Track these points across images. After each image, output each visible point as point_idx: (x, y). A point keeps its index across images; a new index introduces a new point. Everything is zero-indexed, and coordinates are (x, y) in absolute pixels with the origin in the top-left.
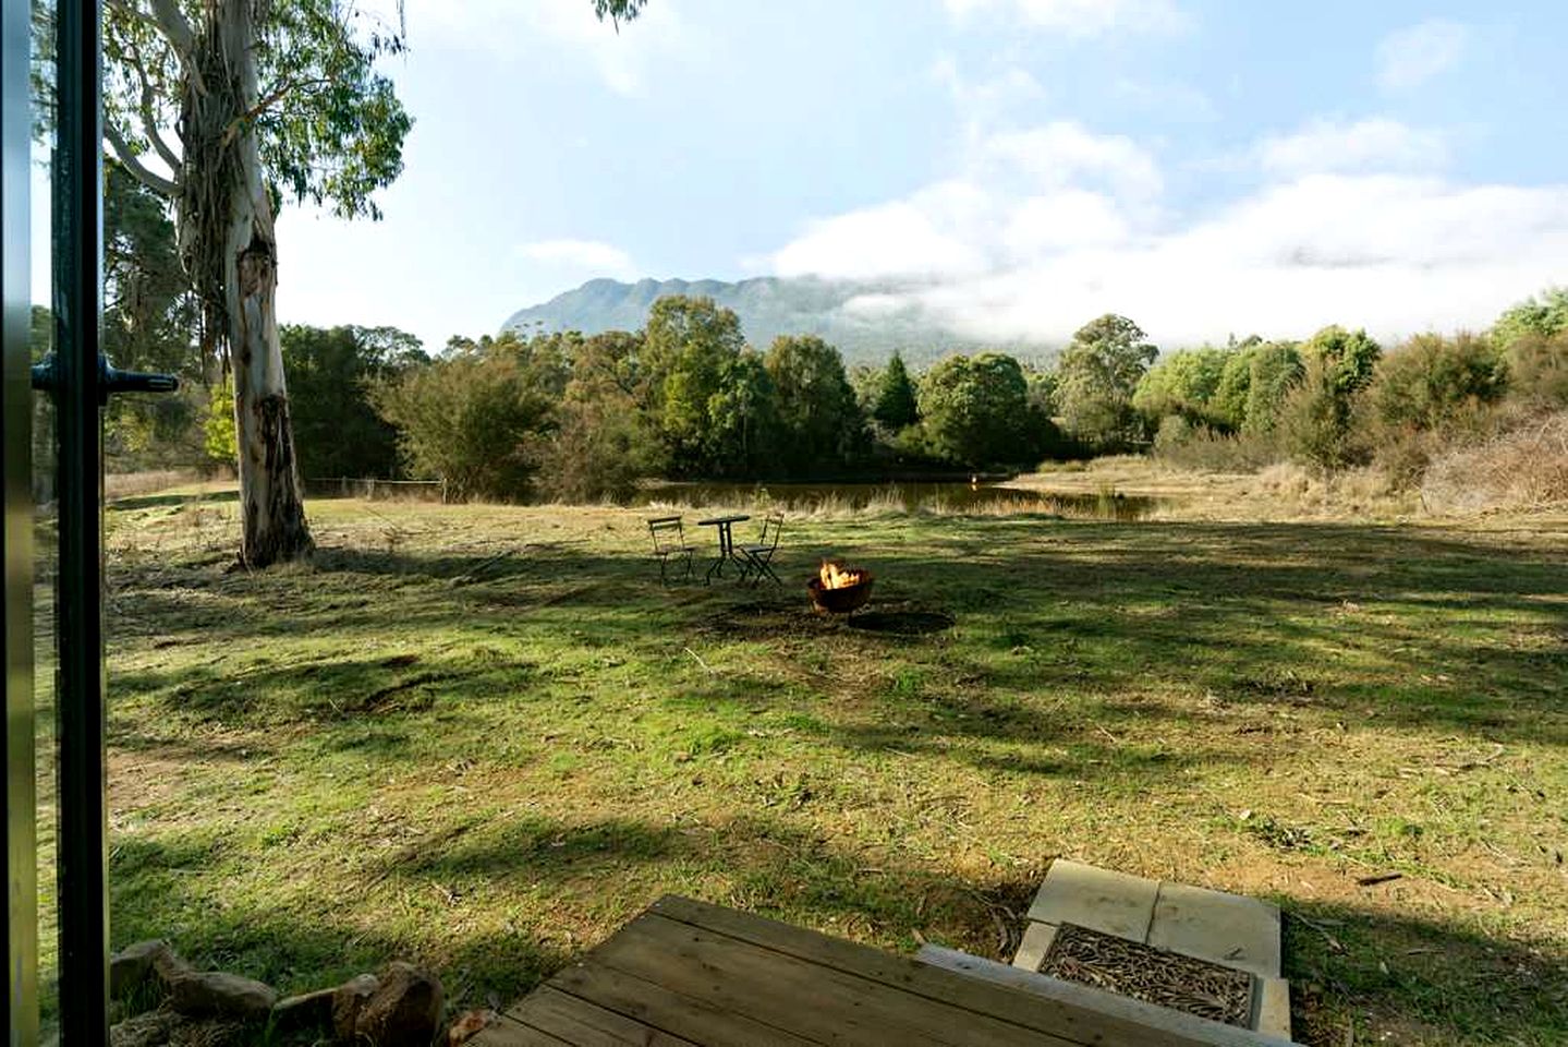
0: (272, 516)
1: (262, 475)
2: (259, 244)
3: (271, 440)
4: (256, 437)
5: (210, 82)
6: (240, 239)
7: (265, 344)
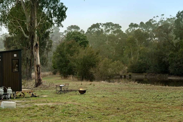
0: (38, 80)
1: (37, 75)
2: (37, 45)
3: (38, 70)
4: (36, 70)
5: (31, 25)
6: (35, 44)
7: (37, 58)
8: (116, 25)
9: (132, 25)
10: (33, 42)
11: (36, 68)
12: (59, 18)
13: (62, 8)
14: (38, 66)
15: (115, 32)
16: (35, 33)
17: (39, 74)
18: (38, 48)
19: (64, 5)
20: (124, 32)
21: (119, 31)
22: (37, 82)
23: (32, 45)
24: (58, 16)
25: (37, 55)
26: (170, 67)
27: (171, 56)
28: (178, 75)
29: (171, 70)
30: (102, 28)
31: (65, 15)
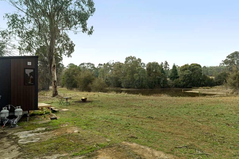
2: (54, 66)
3: (55, 85)
4: (53, 85)
5: (50, 51)
6: (53, 65)
7: (54, 76)
8: (92, 64)
9: (100, 65)
10: (52, 64)
11: (53, 83)
12: (69, 51)
13: (72, 44)
14: (55, 81)
15: (92, 67)
16: (53, 57)
17: (55, 87)
18: (55, 69)
19: (73, 42)
20: (96, 67)
21: (94, 67)
22: (54, 93)
23: (51, 66)
24: (69, 49)
25: (54, 73)
26: (122, 84)
27: (123, 78)
28: (126, 88)
29: (123, 85)
30: (85, 65)
31: (73, 49)
